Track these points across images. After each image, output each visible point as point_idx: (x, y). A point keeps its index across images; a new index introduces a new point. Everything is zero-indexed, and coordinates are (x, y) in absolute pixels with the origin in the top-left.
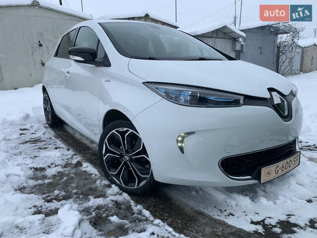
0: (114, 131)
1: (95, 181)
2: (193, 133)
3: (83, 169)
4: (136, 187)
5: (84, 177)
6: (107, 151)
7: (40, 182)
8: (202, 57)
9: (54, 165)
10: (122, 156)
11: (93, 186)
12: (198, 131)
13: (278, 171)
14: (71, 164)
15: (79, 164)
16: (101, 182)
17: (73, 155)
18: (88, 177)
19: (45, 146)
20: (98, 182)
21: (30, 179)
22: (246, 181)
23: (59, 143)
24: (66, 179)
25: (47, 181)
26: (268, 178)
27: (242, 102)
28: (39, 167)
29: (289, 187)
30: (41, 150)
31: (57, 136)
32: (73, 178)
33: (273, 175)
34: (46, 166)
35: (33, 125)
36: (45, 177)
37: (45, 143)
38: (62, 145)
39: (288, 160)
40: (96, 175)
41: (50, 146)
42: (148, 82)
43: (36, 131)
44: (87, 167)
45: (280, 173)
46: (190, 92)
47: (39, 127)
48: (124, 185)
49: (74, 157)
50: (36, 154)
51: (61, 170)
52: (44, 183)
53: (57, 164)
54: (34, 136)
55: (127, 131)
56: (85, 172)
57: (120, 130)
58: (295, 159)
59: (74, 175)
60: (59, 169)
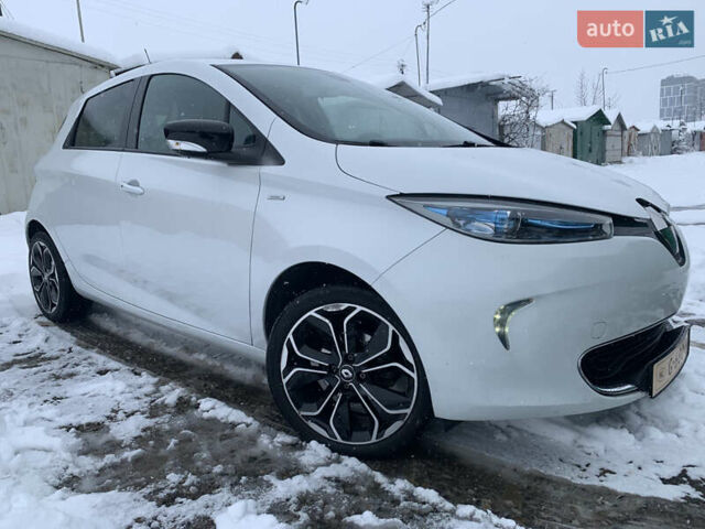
0: (312, 313)
1: (253, 440)
2: (528, 301)
3: (206, 415)
4: (374, 440)
5: (219, 434)
7: (110, 458)
9: (121, 414)
11: (255, 451)
12: (538, 297)
14: (164, 406)
15: (185, 404)
16: (273, 442)
17: (157, 385)
18: (227, 431)
19: (67, 371)
20: (264, 440)
21: (79, 455)
22: (622, 396)
23: (101, 360)
24: (175, 445)
25: (129, 455)
26: (660, 384)
27: (607, 229)
28: (84, 422)
30: (60, 381)
31: (83, 342)
32: (190, 439)
33: (667, 378)
34: (103, 419)
36: (115, 446)
38: (113, 364)
40: (248, 425)
41: (78, 368)
42: (402, 195)
43: (20, 335)
44: (213, 408)
45: (673, 372)
46: (509, 213)
47: (24, 324)
48: (340, 440)
49: (164, 389)
50: (56, 391)
51: (149, 422)
52: (124, 461)
53: (129, 411)
54: (21, 348)
55: (349, 310)
56: (213, 420)
57: (331, 308)
59: (190, 432)
60: (144, 421)
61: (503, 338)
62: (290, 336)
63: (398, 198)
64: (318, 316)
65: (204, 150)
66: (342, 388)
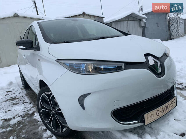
0: (43, 94)
2: (89, 94)
3: (34, 118)
4: (61, 132)
5: (33, 124)
6: (42, 107)
7: (4, 130)
8: (102, 36)
9: (17, 116)
10: (51, 111)
11: (37, 131)
13: (159, 113)
14: (29, 114)
15: (33, 114)
16: (42, 128)
18: (36, 123)
19: (18, 102)
20: (40, 127)
23: (27, 99)
24: (21, 127)
25: (9, 129)
26: (151, 120)
27: (123, 67)
28: (8, 118)
29: (168, 124)
30: (14, 106)
31: (27, 94)
32: (26, 125)
33: (155, 117)
34: (12, 117)
35: (14, 88)
36: (8, 126)
37: (18, 100)
38: (28, 101)
39: (166, 104)
40: (41, 122)
42: (59, 60)
43: (15, 92)
44: (37, 116)
45: (161, 114)
46: (85, 64)
47: (18, 89)
48: (54, 130)
49: (32, 109)
50: (10, 108)
52: (7, 131)
53: (19, 115)
54: (13, 96)
55: (51, 94)
57: (47, 93)
58: (173, 103)
59: (27, 123)
60: (20, 119)
61: (82, 106)
62: (40, 100)
63: (58, 60)
64: (45, 95)
65: (25, 48)
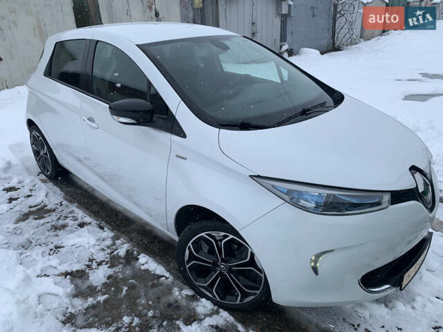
0: (203, 234)
1: (169, 290)
2: (332, 251)
3: (142, 267)
4: (238, 302)
5: (150, 283)
6: (193, 258)
7: (90, 301)
9: (94, 265)
10: (215, 265)
11: (171, 299)
12: (338, 249)
14: (118, 257)
15: (130, 258)
16: (181, 293)
17: (114, 239)
18: (155, 281)
19: (61, 222)
20: (176, 292)
21: (74, 298)
23: (80, 214)
24: (126, 291)
25: (101, 298)
28: (74, 270)
31: (68, 197)
32: (134, 287)
34: (84, 267)
36: (92, 291)
37: (54, 217)
38: (88, 219)
40: (167, 278)
41: (67, 221)
42: (259, 176)
43: (31, 190)
44: (147, 263)
47: (33, 181)
48: (219, 299)
49: (118, 242)
50: (56, 242)
51: (110, 272)
52: (99, 302)
53: (99, 262)
55: (226, 236)
56: (147, 272)
57: (214, 234)
59: (134, 281)
60: (106, 270)
61: (315, 270)
63: (257, 178)
64: (207, 237)
65: (135, 122)
66: (221, 274)
